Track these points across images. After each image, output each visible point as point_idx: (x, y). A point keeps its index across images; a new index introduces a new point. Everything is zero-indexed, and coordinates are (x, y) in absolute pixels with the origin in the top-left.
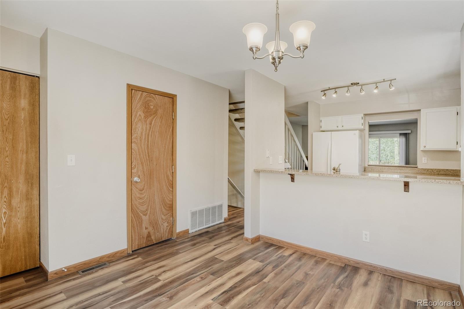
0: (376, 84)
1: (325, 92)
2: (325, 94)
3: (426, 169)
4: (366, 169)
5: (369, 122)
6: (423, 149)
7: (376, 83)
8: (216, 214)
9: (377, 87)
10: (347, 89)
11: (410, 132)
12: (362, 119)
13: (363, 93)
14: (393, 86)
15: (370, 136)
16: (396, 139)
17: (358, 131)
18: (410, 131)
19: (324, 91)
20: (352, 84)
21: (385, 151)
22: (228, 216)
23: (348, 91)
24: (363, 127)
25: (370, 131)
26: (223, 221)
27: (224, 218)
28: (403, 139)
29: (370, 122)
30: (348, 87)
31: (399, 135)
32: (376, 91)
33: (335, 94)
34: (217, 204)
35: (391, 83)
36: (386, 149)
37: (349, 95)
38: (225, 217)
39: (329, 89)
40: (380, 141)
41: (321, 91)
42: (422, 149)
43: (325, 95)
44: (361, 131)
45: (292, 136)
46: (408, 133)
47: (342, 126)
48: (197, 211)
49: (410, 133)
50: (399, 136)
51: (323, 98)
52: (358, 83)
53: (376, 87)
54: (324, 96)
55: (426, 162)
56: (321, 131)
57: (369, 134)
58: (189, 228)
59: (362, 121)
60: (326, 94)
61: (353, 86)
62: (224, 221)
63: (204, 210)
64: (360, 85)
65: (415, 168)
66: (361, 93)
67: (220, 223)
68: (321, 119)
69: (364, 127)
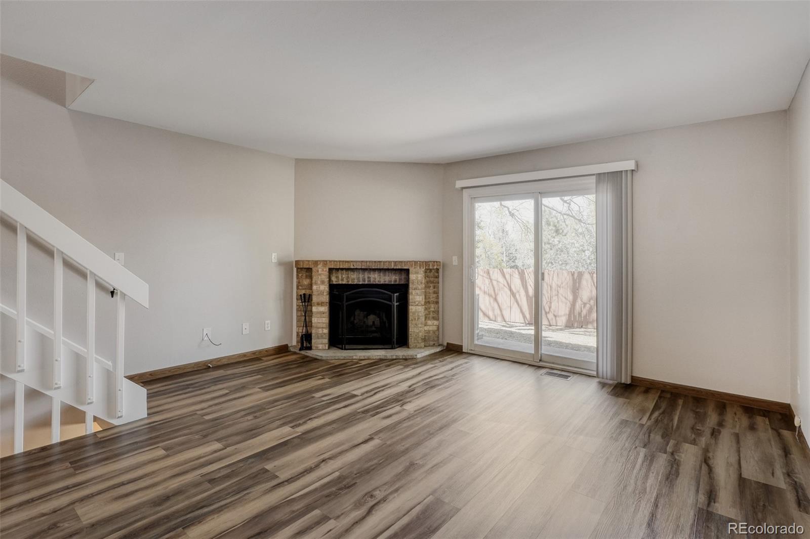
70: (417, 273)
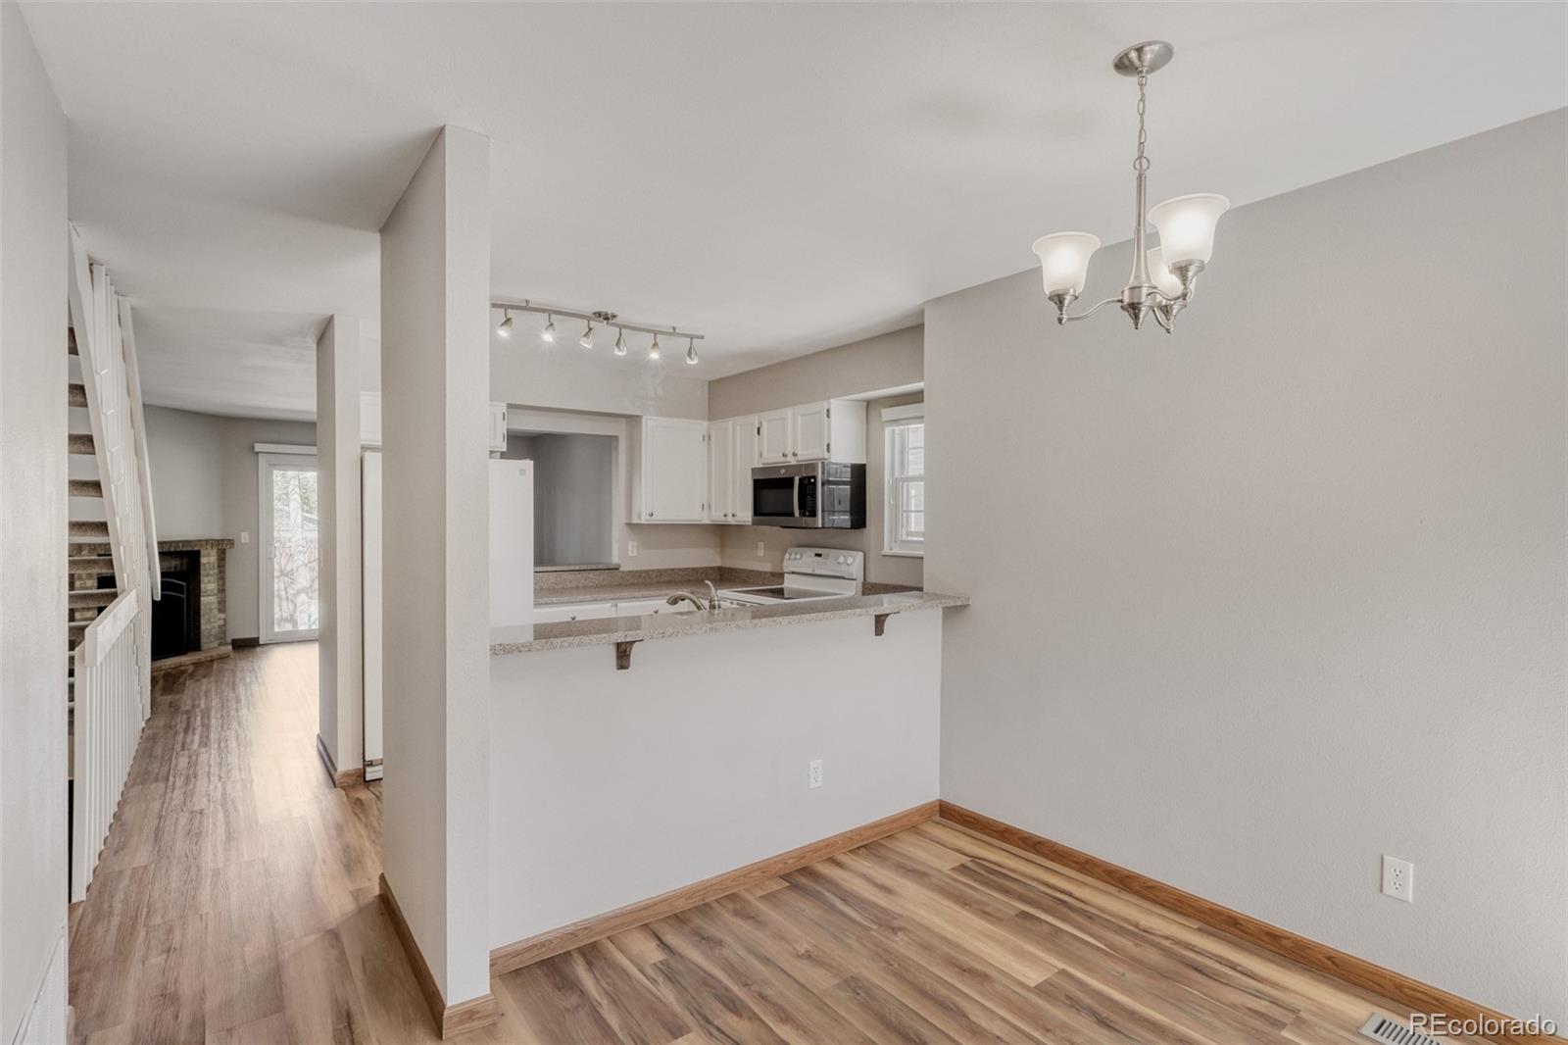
0: (655, 335)
1: (511, 313)
2: (508, 319)
3: (636, 571)
6: (647, 521)
9: (657, 344)
10: (587, 327)
14: (696, 355)
19: (506, 307)
20: (598, 314)
23: (588, 334)
30: (590, 320)
32: (655, 356)
33: (550, 330)
35: (693, 347)
37: (590, 346)
39: (527, 308)
41: (495, 307)
42: (642, 520)
52: (614, 316)
53: (654, 343)
55: (634, 555)
61: (601, 322)
64: (615, 325)
65: (615, 572)
70: (208, 555)
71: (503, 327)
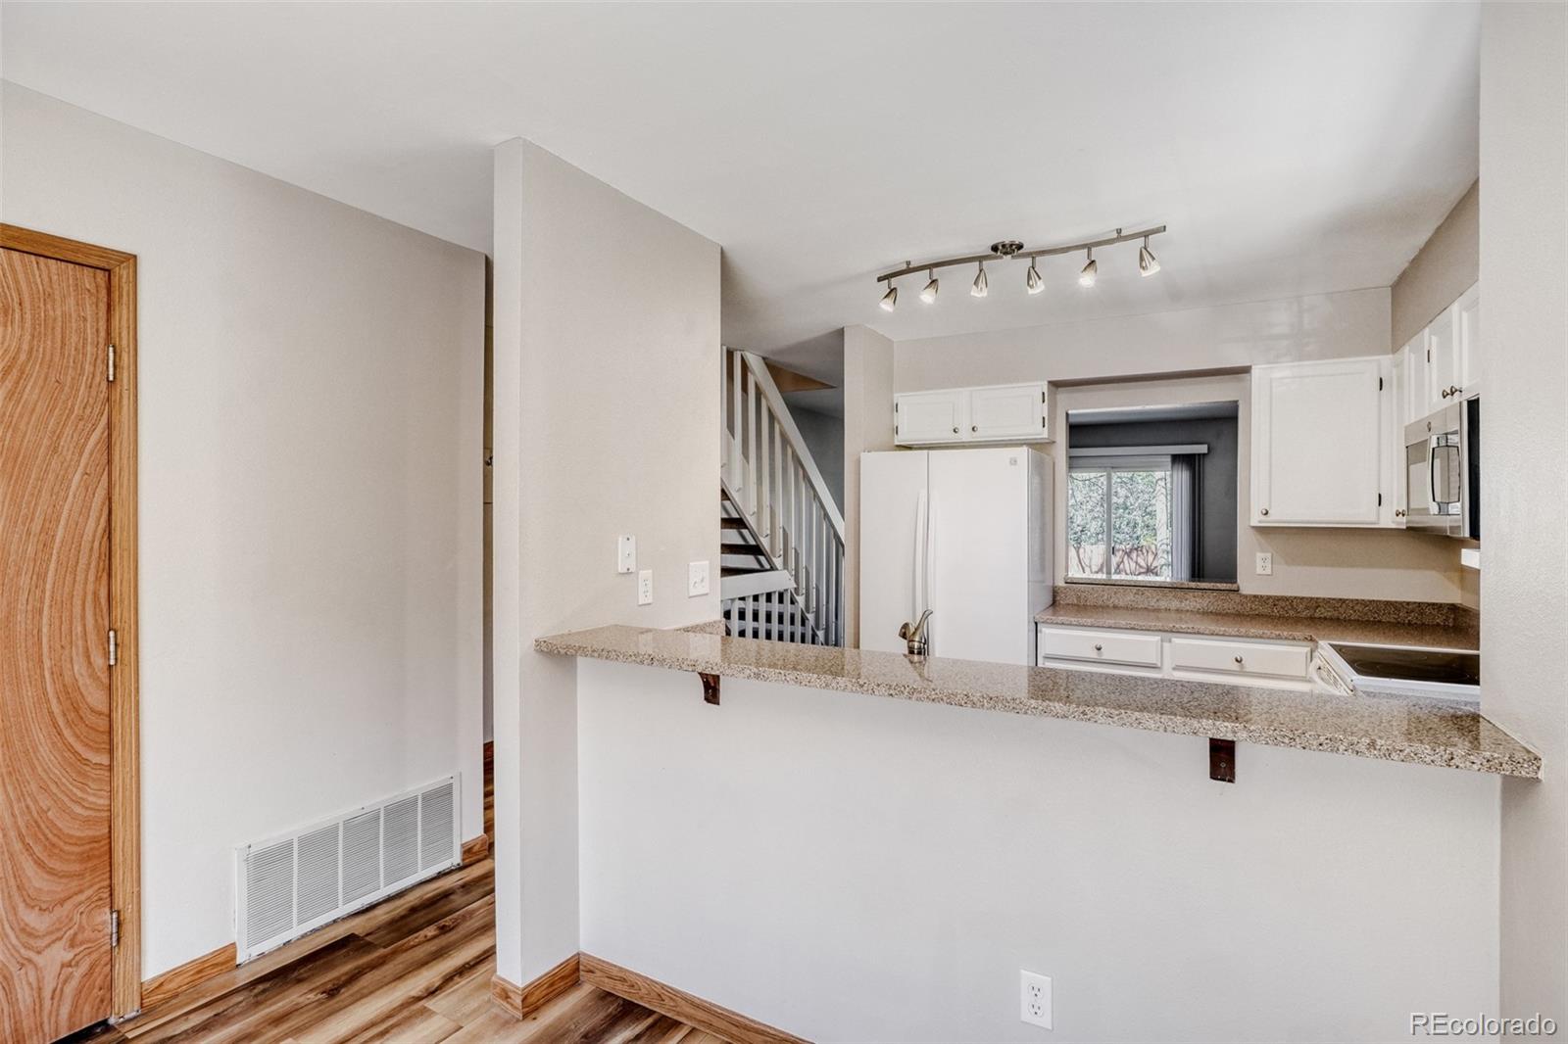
0: (1089, 249)
1: (894, 282)
2: (892, 290)
3: (1269, 597)
4: (1058, 598)
5: (1070, 412)
6: (1260, 522)
7: (1088, 246)
8: (416, 836)
9: (1093, 262)
10: (978, 272)
11: (1206, 451)
12: (1043, 401)
13: (1039, 288)
14: (1154, 259)
15: (1073, 463)
16: (1159, 474)
17: (1025, 448)
18: (1206, 446)
19: (887, 277)
20: (995, 248)
21: (1127, 511)
22: (485, 832)
23: (982, 277)
24: (1044, 434)
25: (1070, 447)
26: (456, 859)
27: (462, 845)
28: (1183, 476)
29: (1072, 415)
30: (980, 262)
31: (1169, 459)
32: (1087, 281)
33: (931, 291)
34: (418, 785)
35: (1146, 249)
36: (1129, 504)
37: (985, 293)
38: (464, 841)
39: (909, 270)
40: (1109, 478)
41: (880, 279)
42: (1254, 522)
43: (892, 295)
44: (1038, 446)
45: (798, 463)
46: (1199, 455)
47: (973, 429)
48: (290, 844)
49: (1204, 454)
50: (1170, 464)
51: (887, 306)
52: (1020, 247)
53: (1088, 262)
54: (890, 301)
55: (1269, 571)
56: (897, 446)
57: (1070, 457)
58: (234, 938)
59: (1043, 410)
60: (895, 289)
61: (1001, 258)
62: (463, 860)
63: (341, 829)
64: (1025, 255)
65: (1231, 595)
66: (1031, 287)
67: (440, 875)
68: (898, 397)
69: (1052, 431)
71: (886, 299)
